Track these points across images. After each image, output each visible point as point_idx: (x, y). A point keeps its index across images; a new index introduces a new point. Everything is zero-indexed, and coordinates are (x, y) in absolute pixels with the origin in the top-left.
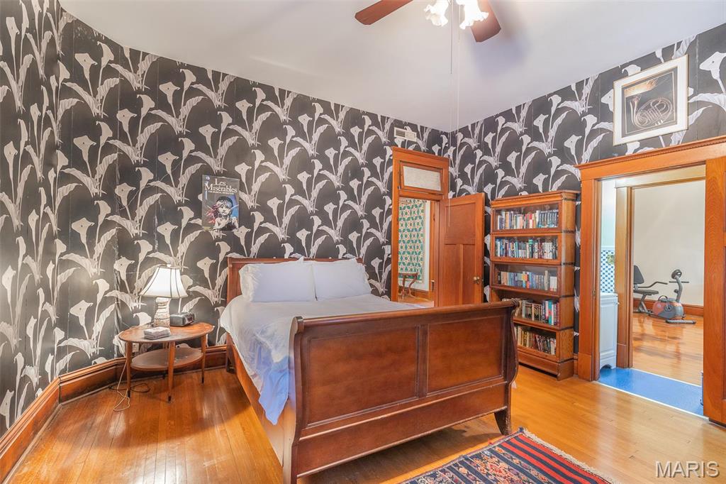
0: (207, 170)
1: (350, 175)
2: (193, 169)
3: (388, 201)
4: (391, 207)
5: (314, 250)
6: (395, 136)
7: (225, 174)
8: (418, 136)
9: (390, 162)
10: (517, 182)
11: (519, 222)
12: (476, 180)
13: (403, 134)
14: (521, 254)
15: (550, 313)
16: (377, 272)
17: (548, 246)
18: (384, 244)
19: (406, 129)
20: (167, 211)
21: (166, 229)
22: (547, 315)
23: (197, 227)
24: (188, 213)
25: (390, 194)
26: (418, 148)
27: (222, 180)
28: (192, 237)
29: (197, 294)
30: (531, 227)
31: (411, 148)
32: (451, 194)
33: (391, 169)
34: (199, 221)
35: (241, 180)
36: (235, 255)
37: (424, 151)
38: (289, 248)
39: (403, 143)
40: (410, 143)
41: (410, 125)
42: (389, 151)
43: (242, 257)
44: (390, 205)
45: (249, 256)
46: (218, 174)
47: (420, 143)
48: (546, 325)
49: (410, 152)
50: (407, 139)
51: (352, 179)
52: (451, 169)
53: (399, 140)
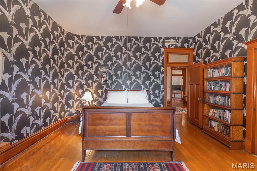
0: (100, 65)
1: (146, 60)
2: (96, 65)
3: (162, 68)
4: (163, 71)
5: (132, 87)
6: (165, 43)
7: (105, 65)
8: (176, 42)
9: (163, 54)
10: (218, 55)
11: (216, 74)
12: (203, 56)
13: (169, 42)
14: (217, 88)
15: (228, 117)
16: (157, 95)
17: (228, 84)
18: (160, 85)
19: (170, 40)
20: (90, 77)
21: (90, 82)
22: (227, 118)
23: (97, 81)
24: (95, 77)
25: (163, 66)
26: (176, 46)
27: (104, 67)
28: (96, 84)
29: (98, 100)
30: (221, 75)
31: (173, 47)
32: (194, 63)
33: (163, 56)
34: (98, 79)
35: (109, 67)
36: (108, 89)
37: (179, 47)
38: (124, 87)
39: (169, 46)
40: (172, 45)
41: (172, 38)
42: (162, 50)
43: (110, 89)
44: (163, 70)
45: (112, 89)
46: (103, 65)
47: (177, 44)
48: (226, 122)
49: (173, 49)
50: (171, 44)
51: (147, 62)
52: (194, 53)
53: (167, 45)
